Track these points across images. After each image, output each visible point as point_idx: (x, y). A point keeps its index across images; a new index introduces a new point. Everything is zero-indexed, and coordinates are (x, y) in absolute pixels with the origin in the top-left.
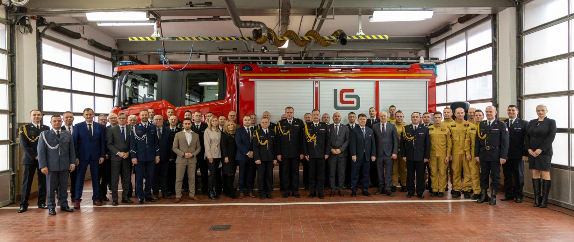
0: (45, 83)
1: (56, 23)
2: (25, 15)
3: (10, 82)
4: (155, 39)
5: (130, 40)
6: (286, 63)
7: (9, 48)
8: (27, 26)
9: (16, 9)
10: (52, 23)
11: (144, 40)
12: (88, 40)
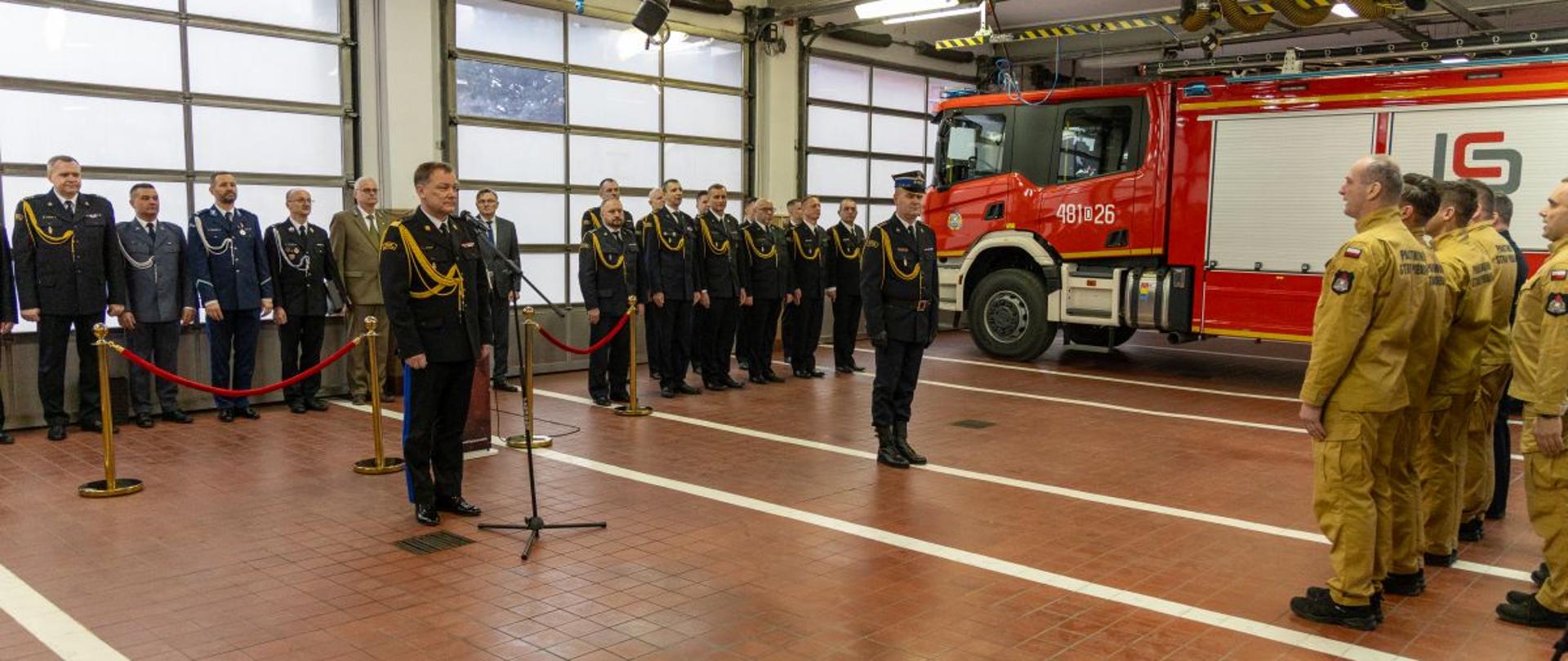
0: (813, 142)
1: (836, 23)
2: (768, 23)
3: (746, 145)
4: (981, 40)
5: (938, 47)
6: (1304, 68)
7: (747, 84)
8: (773, 41)
9: (757, 13)
10: (830, 25)
11: (963, 45)
12: (914, 46)
